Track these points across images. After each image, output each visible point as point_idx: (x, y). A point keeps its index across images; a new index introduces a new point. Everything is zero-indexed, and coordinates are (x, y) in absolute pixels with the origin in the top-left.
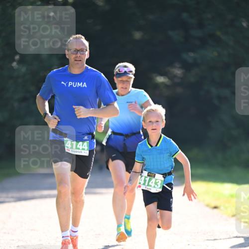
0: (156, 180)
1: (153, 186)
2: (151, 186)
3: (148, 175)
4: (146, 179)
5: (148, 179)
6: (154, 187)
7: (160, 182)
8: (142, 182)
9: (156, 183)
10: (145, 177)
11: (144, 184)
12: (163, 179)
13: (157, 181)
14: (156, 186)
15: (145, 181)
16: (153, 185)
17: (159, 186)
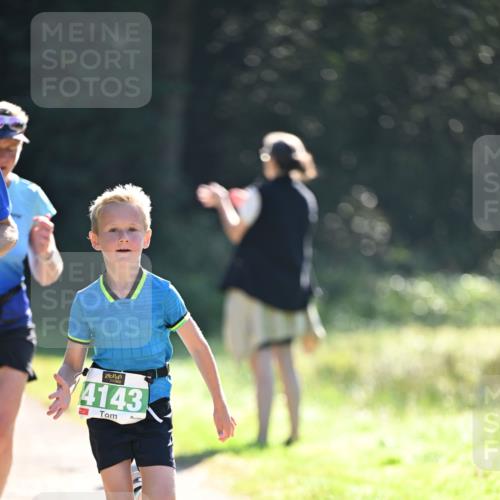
0: (128, 389)
1: (121, 407)
2: (115, 408)
3: (104, 380)
4: (100, 389)
5: (104, 389)
6: (125, 409)
7: (140, 395)
8: (90, 399)
9: (128, 399)
10: (98, 385)
11: (96, 404)
12: (145, 385)
13: (131, 393)
14: (130, 407)
15: (98, 395)
16: (121, 404)
17: (139, 405)
